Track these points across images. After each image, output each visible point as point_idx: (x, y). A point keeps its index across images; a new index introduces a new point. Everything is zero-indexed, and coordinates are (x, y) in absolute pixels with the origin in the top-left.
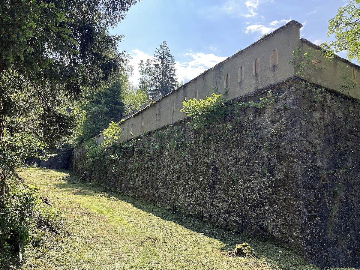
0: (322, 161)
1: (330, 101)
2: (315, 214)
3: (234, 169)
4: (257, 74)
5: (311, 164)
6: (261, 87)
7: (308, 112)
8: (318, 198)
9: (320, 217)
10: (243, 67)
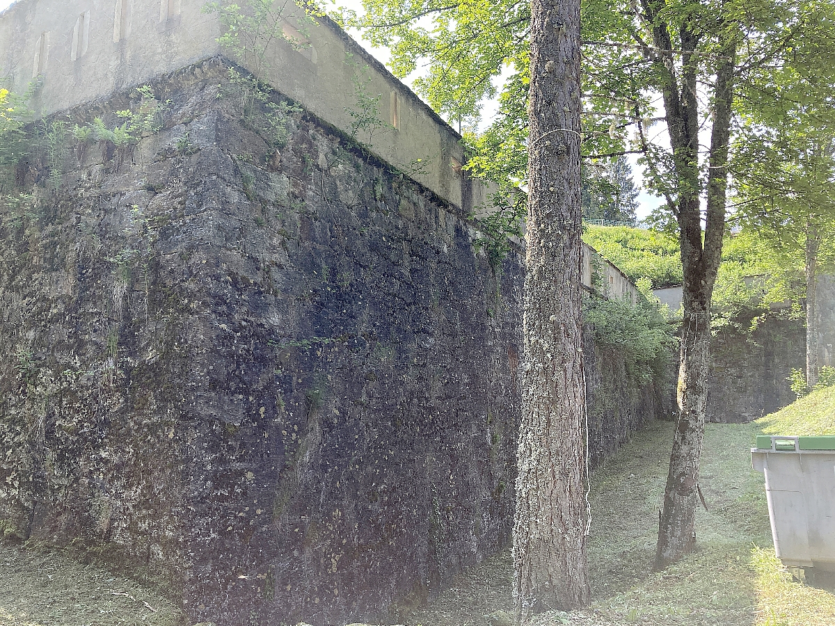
0: (284, 312)
1: (326, 156)
2: (238, 466)
3: (31, 335)
4: (122, 41)
5: (246, 320)
6: (130, 80)
7: (255, 171)
8: (256, 417)
9: (255, 472)
10: (88, 15)
